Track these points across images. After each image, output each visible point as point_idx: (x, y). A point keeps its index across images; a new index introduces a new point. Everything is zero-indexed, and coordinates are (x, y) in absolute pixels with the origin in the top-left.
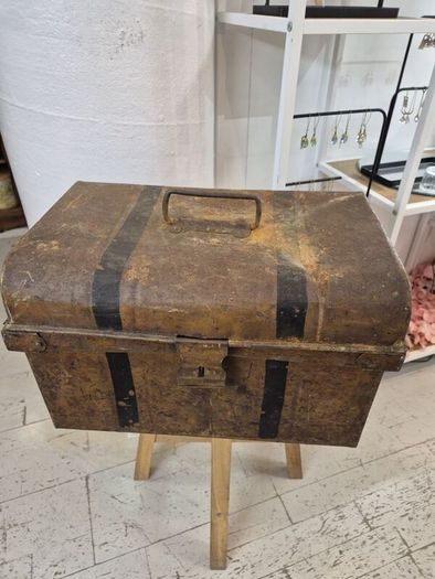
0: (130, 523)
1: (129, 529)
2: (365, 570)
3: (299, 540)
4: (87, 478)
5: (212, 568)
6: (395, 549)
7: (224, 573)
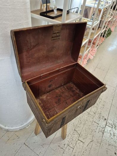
0: (42, 144)
1: (43, 146)
2: (85, 121)
3: (73, 123)
4: (25, 144)
5: (63, 140)
6: (87, 114)
7: (66, 139)
